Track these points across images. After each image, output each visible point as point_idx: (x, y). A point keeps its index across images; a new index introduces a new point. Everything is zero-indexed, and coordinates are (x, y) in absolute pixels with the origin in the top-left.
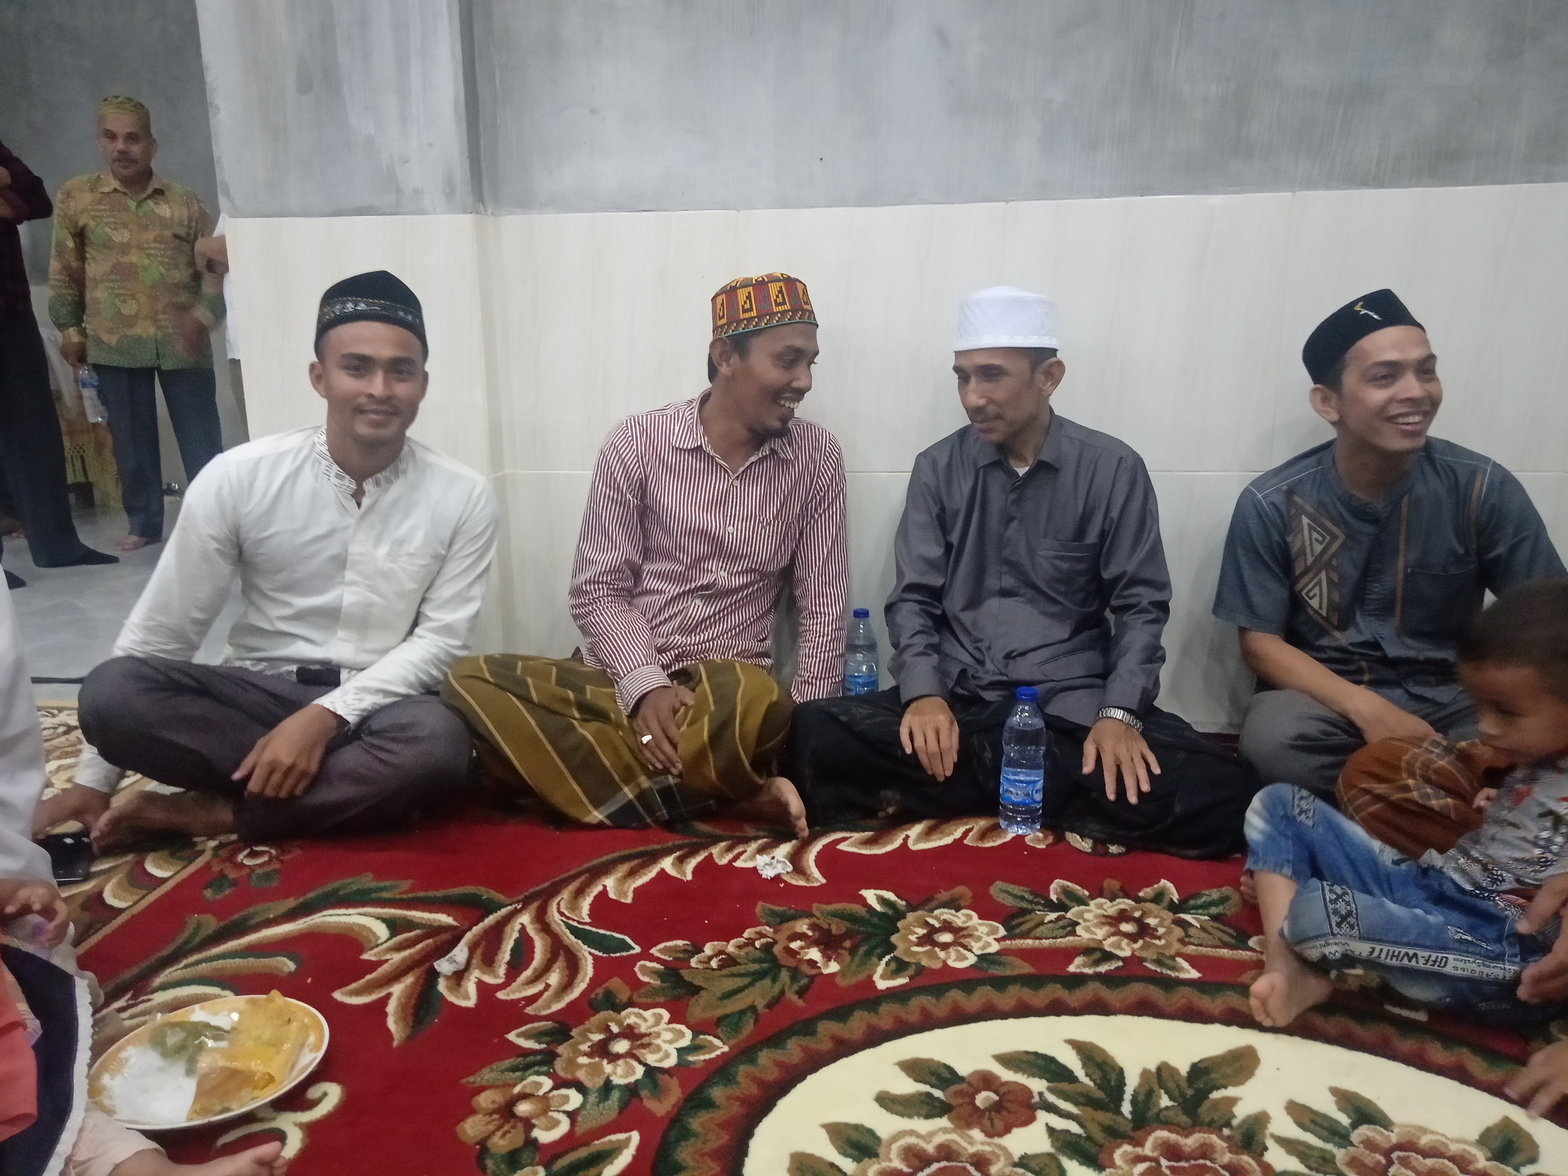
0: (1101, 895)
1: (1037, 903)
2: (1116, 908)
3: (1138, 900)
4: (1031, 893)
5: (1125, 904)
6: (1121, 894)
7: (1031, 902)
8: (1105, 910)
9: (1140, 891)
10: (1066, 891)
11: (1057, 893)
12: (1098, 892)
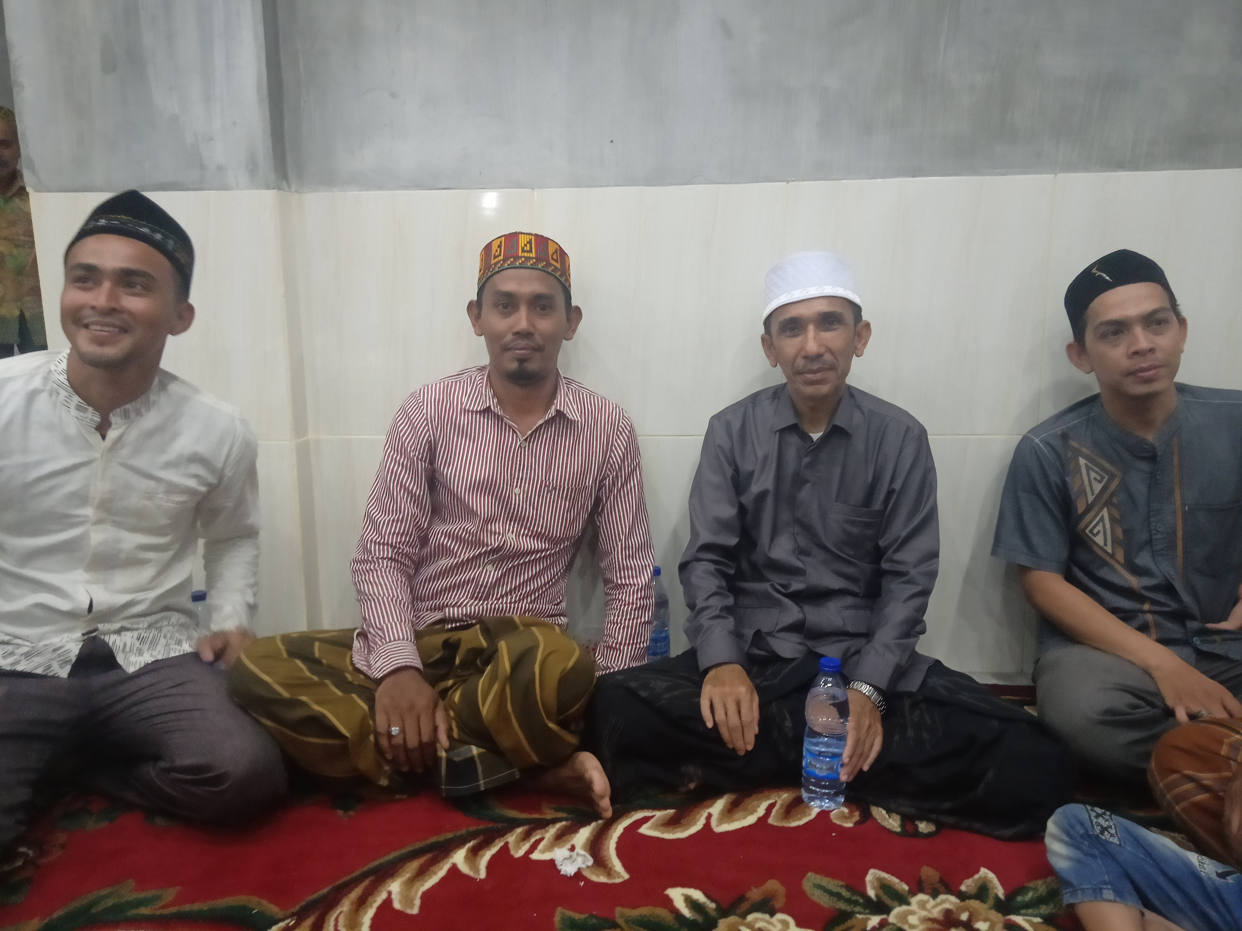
0: (921, 890)
1: (856, 903)
2: (940, 908)
3: (962, 896)
4: (848, 888)
5: (950, 902)
6: (942, 889)
7: (849, 901)
8: (930, 911)
9: (960, 884)
10: (884, 887)
11: (874, 888)
12: (918, 887)
